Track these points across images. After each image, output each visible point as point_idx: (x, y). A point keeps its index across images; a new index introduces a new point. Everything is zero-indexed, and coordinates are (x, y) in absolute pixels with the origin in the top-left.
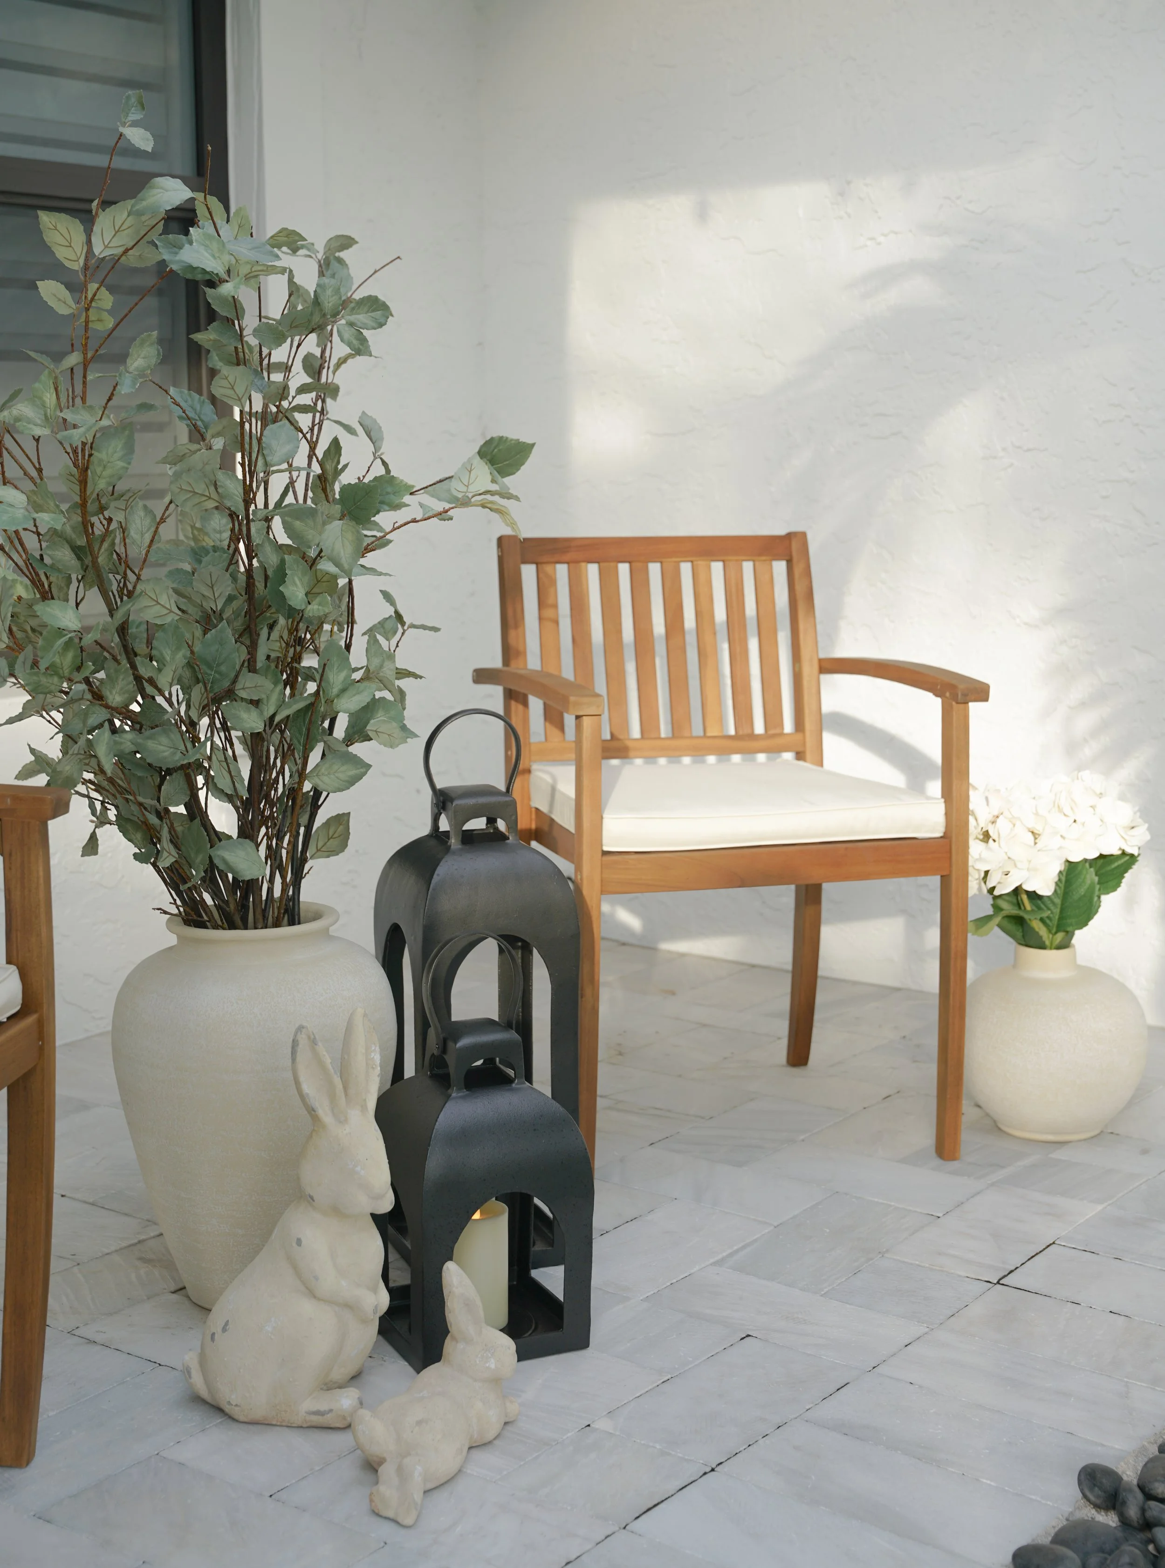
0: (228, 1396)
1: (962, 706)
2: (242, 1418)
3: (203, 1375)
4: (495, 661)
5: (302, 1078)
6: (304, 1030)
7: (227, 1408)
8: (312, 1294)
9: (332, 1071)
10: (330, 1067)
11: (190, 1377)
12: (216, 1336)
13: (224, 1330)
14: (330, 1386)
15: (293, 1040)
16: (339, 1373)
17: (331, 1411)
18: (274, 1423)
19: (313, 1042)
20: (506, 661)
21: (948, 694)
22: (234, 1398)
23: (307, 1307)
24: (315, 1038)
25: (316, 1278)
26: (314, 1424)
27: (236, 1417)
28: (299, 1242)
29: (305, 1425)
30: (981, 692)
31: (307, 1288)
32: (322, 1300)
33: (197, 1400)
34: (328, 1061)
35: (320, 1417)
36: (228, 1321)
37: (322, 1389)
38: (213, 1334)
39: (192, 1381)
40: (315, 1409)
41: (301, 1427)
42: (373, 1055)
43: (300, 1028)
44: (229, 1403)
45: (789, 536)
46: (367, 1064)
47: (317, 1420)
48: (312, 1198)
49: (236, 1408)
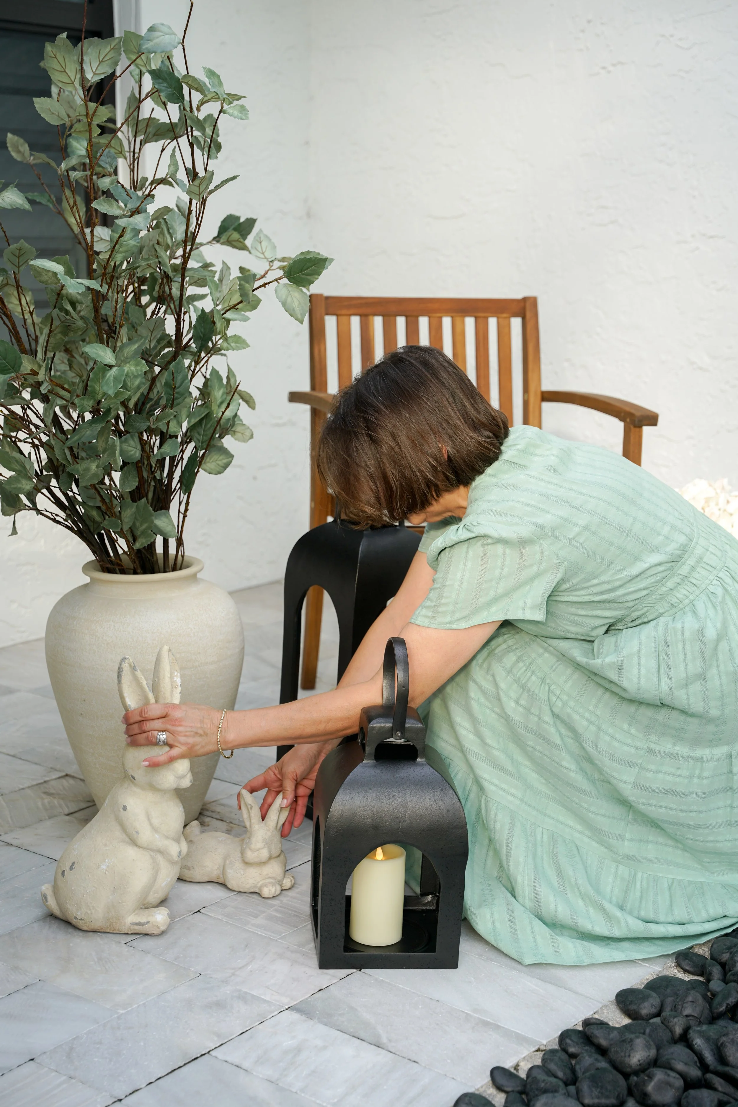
0: (74, 912)
1: (637, 429)
2: (85, 928)
3: (56, 899)
4: (305, 387)
5: (126, 695)
6: (127, 661)
7: (74, 922)
8: (134, 842)
9: (148, 689)
10: (146, 686)
11: (47, 901)
12: (66, 873)
13: (71, 868)
14: (146, 906)
15: (119, 668)
16: (154, 897)
17: (149, 922)
18: (108, 931)
19: (133, 669)
20: (313, 387)
21: (628, 420)
22: (79, 915)
23: (131, 852)
24: (135, 666)
25: (138, 833)
26: (136, 932)
27: (81, 928)
28: (125, 808)
29: (130, 933)
30: (652, 419)
31: (131, 839)
32: (142, 847)
33: (52, 916)
34: (144, 683)
35: (141, 927)
36: (74, 863)
37: (141, 908)
38: (63, 872)
39: (48, 903)
40: (137, 922)
41: (127, 934)
42: (175, 679)
43: (124, 660)
44: (76, 918)
45: (525, 299)
46: (172, 685)
47: (138, 929)
48: (134, 778)
49: (81, 922)
